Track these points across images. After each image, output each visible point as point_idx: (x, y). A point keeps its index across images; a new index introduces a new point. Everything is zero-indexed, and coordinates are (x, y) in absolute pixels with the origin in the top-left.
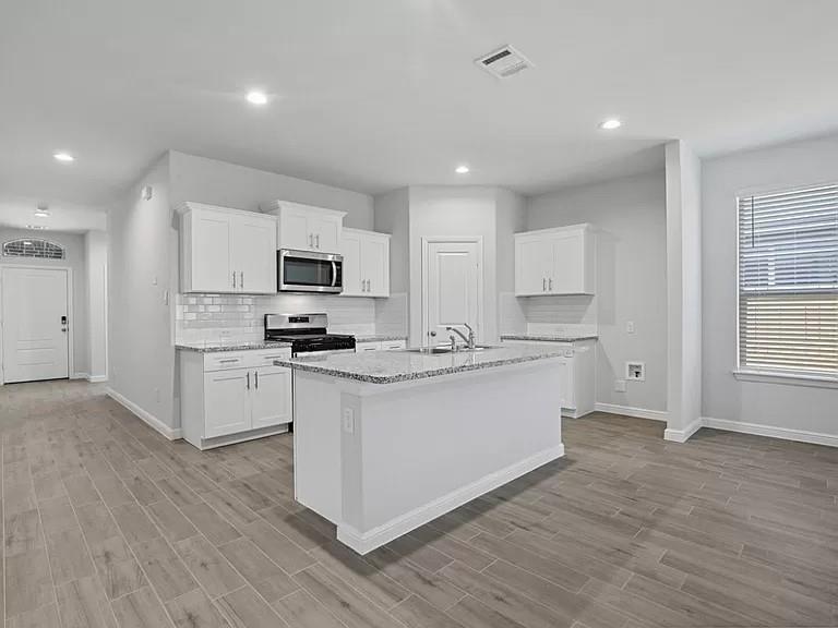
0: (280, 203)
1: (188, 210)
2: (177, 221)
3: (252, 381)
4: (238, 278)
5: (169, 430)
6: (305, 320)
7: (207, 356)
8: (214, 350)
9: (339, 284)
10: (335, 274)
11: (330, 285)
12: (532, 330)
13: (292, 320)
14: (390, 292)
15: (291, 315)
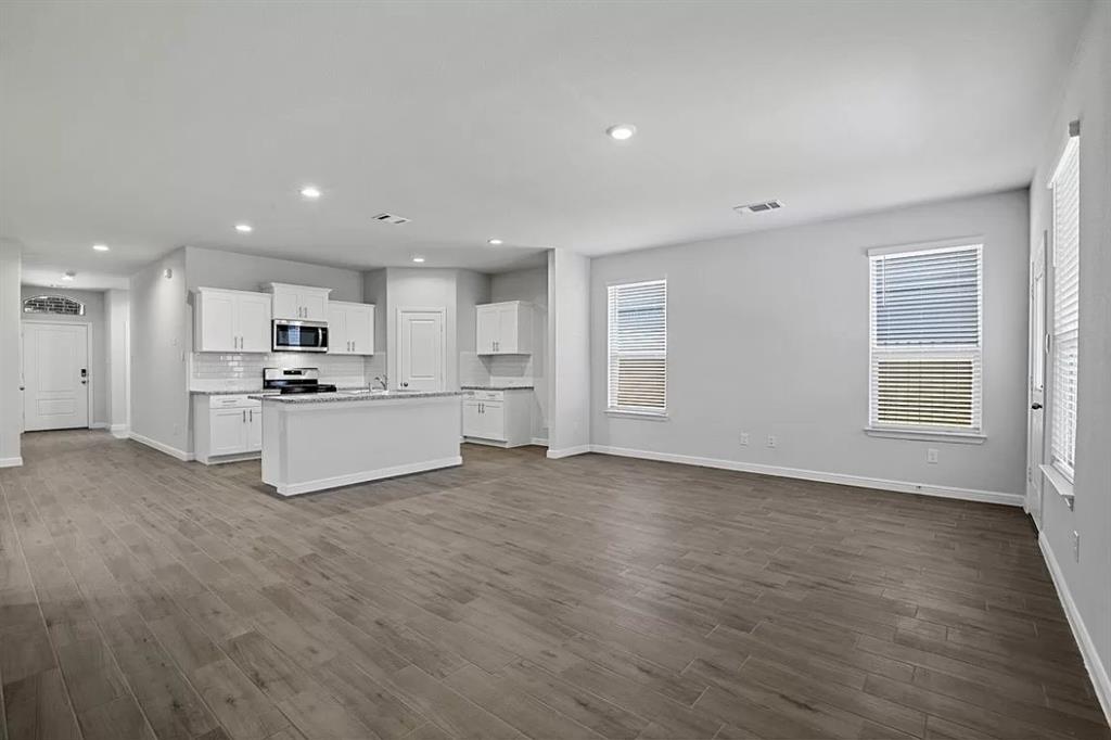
0: (273, 284)
1: (200, 292)
2: (192, 299)
3: (247, 417)
4: (239, 343)
5: (184, 454)
6: (299, 373)
7: (212, 397)
8: (218, 393)
9: (325, 344)
10: (321, 337)
11: (316, 345)
12: (494, 381)
13: (286, 373)
14: (375, 351)
15: (286, 369)
